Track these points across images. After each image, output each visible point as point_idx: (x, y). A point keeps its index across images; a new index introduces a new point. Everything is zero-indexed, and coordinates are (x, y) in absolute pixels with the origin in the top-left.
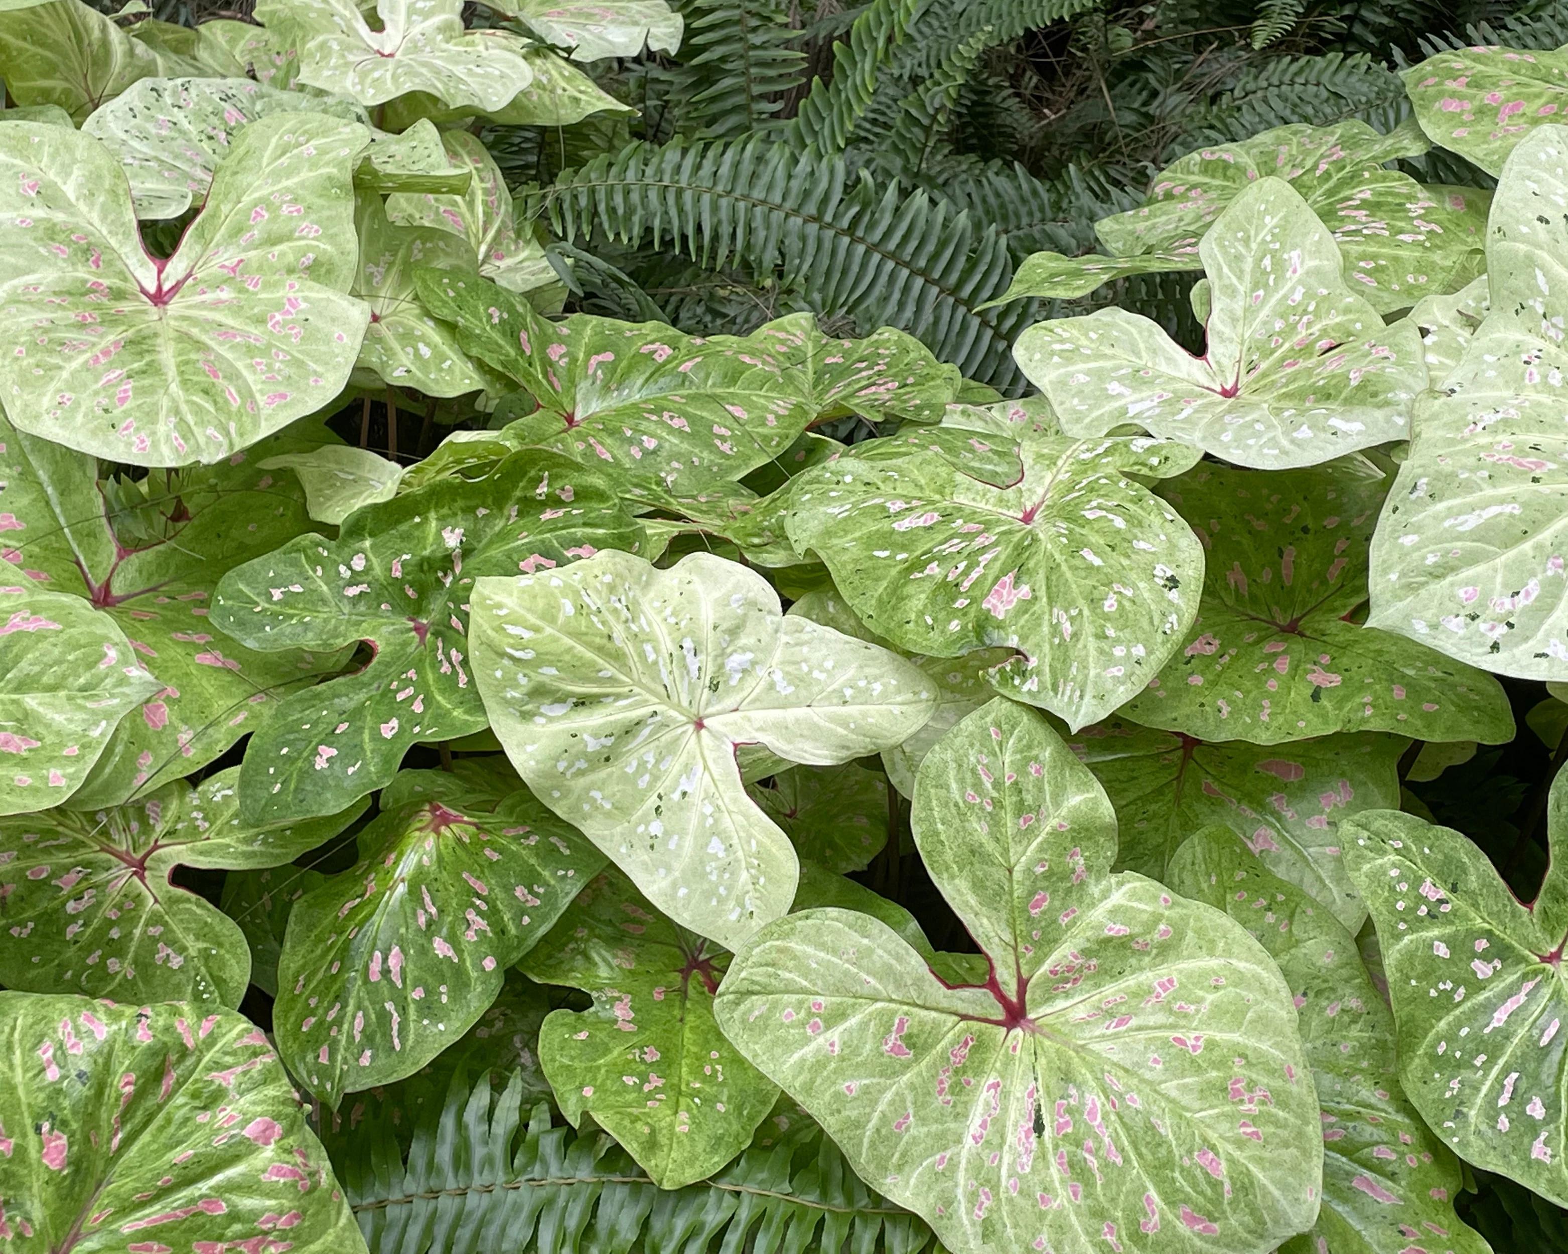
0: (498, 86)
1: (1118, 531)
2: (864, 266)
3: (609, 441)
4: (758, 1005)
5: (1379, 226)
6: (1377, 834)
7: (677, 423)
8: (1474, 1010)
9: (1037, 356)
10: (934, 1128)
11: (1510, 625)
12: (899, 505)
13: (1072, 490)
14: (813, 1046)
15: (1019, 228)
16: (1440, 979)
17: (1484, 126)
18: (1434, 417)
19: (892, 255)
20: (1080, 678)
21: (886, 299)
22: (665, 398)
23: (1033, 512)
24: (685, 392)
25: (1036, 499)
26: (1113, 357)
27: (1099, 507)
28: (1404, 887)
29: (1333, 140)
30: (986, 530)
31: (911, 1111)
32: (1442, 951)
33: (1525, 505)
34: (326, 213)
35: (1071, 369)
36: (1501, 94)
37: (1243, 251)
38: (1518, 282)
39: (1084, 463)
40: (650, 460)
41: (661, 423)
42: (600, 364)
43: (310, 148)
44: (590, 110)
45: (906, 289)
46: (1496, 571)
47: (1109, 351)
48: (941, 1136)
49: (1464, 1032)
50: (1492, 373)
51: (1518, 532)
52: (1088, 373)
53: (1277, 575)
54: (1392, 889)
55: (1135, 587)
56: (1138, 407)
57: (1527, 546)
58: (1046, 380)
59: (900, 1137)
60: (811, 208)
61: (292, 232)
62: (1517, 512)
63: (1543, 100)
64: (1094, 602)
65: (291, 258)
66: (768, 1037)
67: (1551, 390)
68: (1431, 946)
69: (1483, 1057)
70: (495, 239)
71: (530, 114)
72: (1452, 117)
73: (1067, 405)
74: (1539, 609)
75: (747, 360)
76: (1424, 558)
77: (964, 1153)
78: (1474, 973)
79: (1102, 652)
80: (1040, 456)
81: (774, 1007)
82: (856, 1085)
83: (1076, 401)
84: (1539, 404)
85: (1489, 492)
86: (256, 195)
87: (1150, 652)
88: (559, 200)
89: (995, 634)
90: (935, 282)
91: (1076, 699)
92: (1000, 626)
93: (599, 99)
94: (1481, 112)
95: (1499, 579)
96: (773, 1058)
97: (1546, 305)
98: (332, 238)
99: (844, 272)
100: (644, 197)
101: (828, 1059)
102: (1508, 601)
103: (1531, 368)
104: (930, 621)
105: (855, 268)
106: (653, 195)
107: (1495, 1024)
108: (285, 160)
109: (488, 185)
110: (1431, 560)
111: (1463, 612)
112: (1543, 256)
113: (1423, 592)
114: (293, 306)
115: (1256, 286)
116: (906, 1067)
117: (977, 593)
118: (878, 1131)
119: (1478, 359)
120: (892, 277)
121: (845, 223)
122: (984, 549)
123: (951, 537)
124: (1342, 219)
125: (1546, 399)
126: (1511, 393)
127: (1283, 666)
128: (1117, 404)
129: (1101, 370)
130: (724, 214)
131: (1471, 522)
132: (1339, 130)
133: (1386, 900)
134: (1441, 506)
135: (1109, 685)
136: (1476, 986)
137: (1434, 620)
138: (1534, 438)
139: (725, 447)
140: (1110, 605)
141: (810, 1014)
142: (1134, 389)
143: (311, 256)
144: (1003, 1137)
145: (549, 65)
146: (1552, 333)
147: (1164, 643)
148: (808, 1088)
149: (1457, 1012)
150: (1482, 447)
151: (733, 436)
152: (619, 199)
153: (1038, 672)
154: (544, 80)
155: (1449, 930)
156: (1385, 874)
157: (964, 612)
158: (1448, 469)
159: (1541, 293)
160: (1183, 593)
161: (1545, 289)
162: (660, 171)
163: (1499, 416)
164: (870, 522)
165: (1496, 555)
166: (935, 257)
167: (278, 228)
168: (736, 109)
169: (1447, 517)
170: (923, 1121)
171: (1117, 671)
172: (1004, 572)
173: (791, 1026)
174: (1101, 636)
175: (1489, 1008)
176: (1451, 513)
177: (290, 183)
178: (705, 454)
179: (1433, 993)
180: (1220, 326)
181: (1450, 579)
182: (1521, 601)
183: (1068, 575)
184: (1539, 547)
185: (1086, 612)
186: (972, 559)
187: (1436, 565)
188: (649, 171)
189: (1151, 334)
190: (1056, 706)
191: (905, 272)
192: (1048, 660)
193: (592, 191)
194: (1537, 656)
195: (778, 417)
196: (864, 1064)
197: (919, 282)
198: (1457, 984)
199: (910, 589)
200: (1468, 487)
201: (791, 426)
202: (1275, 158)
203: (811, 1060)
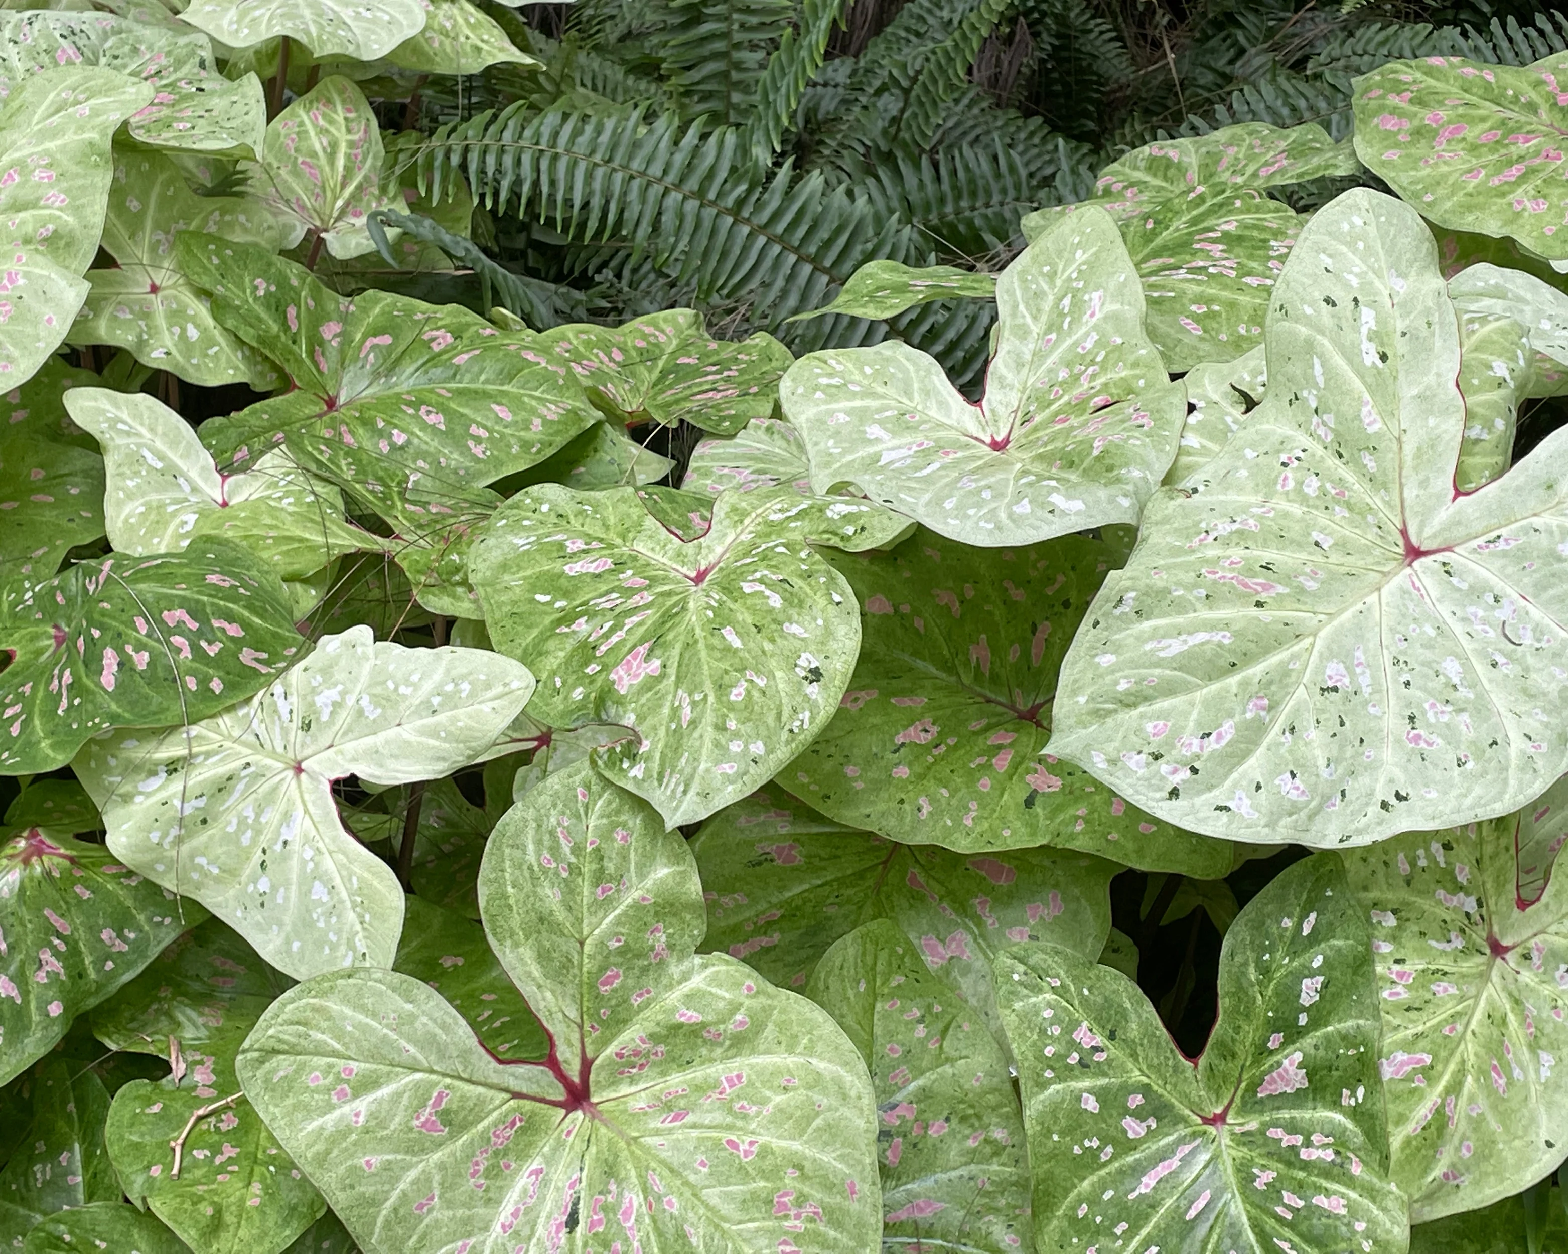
0: (384, 34)
1: (771, 610)
2: (745, 249)
3: (361, 431)
4: (283, 1065)
5: (1228, 266)
6: (1033, 969)
7: (432, 419)
8: (1121, 1172)
9: (800, 390)
10: (460, 1212)
11: (1194, 771)
12: (580, 545)
13: (747, 554)
14: (337, 1113)
15: (988, 205)
16: (1086, 1135)
17: (1421, 149)
18: (1166, 520)
19: (780, 239)
20: (688, 770)
21: (765, 285)
22: (431, 391)
23: (706, 572)
24: (453, 385)
25: (712, 558)
26: (883, 397)
27: (761, 581)
28: (1056, 1031)
29: (1283, 145)
30: (649, 587)
31: (437, 1193)
32: (1091, 1104)
33: (1237, 634)
34: (80, 182)
35: (834, 406)
36: (1443, 114)
37: (1046, 287)
38: (1295, 369)
39: (771, 524)
40: (397, 456)
41: (416, 417)
42: (374, 347)
43: (85, 109)
44: (490, 62)
45: (791, 278)
46: (1192, 704)
47: (880, 389)
48: (466, 1221)
49: (1108, 1195)
50: (1244, 473)
51: (1223, 663)
52: (848, 413)
53: (1026, 655)
54: (1043, 1032)
55: (771, 676)
56: (894, 455)
57: (1233, 681)
58: (803, 418)
59: (420, 1219)
60: (693, 184)
61: (38, 199)
62: (1226, 641)
63: (1487, 125)
64: (721, 688)
65: (29, 228)
66: (290, 1101)
67: (1304, 499)
68: (1079, 1099)
69: (1124, 1226)
70: (353, 196)
71: (430, 61)
72: (1388, 135)
73: (822, 446)
74: (1231, 756)
75: (530, 356)
76: (1117, 683)
77: (489, 1243)
78: (1125, 1132)
79: (717, 744)
80: (734, 509)
81: (301, 1068)
82: (376, 1160)
83: (831, 443)
84: (1286, 515)
85: (1205, 614)
86: (17, 155)
87: (770, 751)
88: (430, 157)
89: (612, 712)
90: (826, 271)
91: (679, 793)
92: (620, 702)
93: (502, 50)
94: (1418, 133)
95: (1194, 715)
96: (290, 1124)
97: (1319, 399)
98: (77, 210)
99: (724, 255)
100: (518, 162)
101: (349, 1130)
102: (1196, 742)
103: (1288, 472)
104: (559, 684)
105: (736, 251)
106: (526, 159)
107: (1142, 1190)
108: (56, 119)
109: (355, 137)
110: (1123, 686)
111: (1146, 750)
112: (1325, 343)
113: (1109, 721)
114: (11, 281)
115: (1049, 330)
116: (439, 1145)
117: (610, 660)
118: (396, 1210)
119: (1238, 454)
120: (778, 261)
121: (730, 201)
122: (635, 610)
123: (612, 591)
124: (1194, 253)
125: (1296, 510)
126: (1260, 498)
127: (1003, 763)
128: (872, 450)
129: (864, 410)
130: (597, 185)
131: (1175, 647)
132: (1294, 134)
133: (1034, 1044)
134: (1146, 625)
135: (717, 783)
136: (1126, 1145)
137: (1114, 755)
138: (1267, 555)
139: (478, 451)
140: (737, 695)
141: (339, 1080)
142: (894, 434)
143: (51, 227)
144: (533, 1233)
145: (456, 11)
146: (1321, 431)
147: (788, 743)
148: (321, 1160)
149: (1103, 1172)
150: (1205, 561)
151: (491, 439)
152: (491, 160)
153: (648, 759)
154: (448, 25)
155: (1103, 1082)
156: (1037, 1014)
157: (592, 679)
158: (1161, 584)
159: (1316, 385)
160: (826, 688)
161: (1321, 381)
162: (538, 135)
163: (1235, 526)
164: (544, 561)
165: (1199, 687)
166: (828, 244)
167: (25, 194)
168: (716, 56)
169: (1151, 638)
170: (449, 1204)
171: (729, 769)
172: (642, 641)
173: (316, 1091)
174: (721, 728)
175: (1138, 1171)
176: (1156, 635)
177: (51, 145)
178: (455, 456)
179: (1077, 1150)
180: (1003, 370)
181: (1141, 709)
182: (1212, 744)
183: (703, 654)
184: (1245, 684)
185: (711, 699)
186: (620, 617)
187: (1128, 693)
188: (527, 133)
189: (928, 372)
190: (657, 797)
191: (792, 258)
192: (660, 746)
193: (466, 150)
194: (1219, 808)
195: (546, 422)
196: (389, 1138)
197: (807, 269)
198: (1105, 1142)
199: (551, 644)
200: (1180, 607)
201: (558, 433)
202: (1217, 162)
203: (330, 1128)
